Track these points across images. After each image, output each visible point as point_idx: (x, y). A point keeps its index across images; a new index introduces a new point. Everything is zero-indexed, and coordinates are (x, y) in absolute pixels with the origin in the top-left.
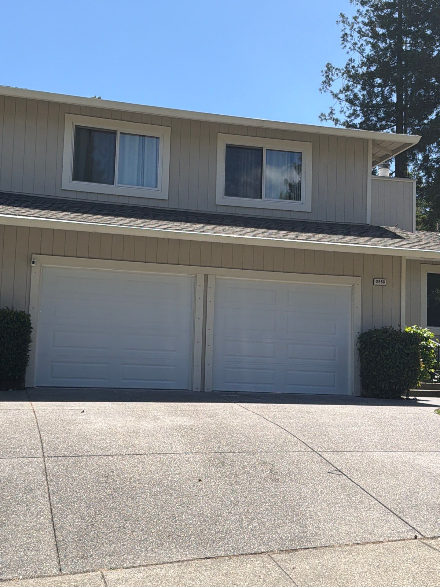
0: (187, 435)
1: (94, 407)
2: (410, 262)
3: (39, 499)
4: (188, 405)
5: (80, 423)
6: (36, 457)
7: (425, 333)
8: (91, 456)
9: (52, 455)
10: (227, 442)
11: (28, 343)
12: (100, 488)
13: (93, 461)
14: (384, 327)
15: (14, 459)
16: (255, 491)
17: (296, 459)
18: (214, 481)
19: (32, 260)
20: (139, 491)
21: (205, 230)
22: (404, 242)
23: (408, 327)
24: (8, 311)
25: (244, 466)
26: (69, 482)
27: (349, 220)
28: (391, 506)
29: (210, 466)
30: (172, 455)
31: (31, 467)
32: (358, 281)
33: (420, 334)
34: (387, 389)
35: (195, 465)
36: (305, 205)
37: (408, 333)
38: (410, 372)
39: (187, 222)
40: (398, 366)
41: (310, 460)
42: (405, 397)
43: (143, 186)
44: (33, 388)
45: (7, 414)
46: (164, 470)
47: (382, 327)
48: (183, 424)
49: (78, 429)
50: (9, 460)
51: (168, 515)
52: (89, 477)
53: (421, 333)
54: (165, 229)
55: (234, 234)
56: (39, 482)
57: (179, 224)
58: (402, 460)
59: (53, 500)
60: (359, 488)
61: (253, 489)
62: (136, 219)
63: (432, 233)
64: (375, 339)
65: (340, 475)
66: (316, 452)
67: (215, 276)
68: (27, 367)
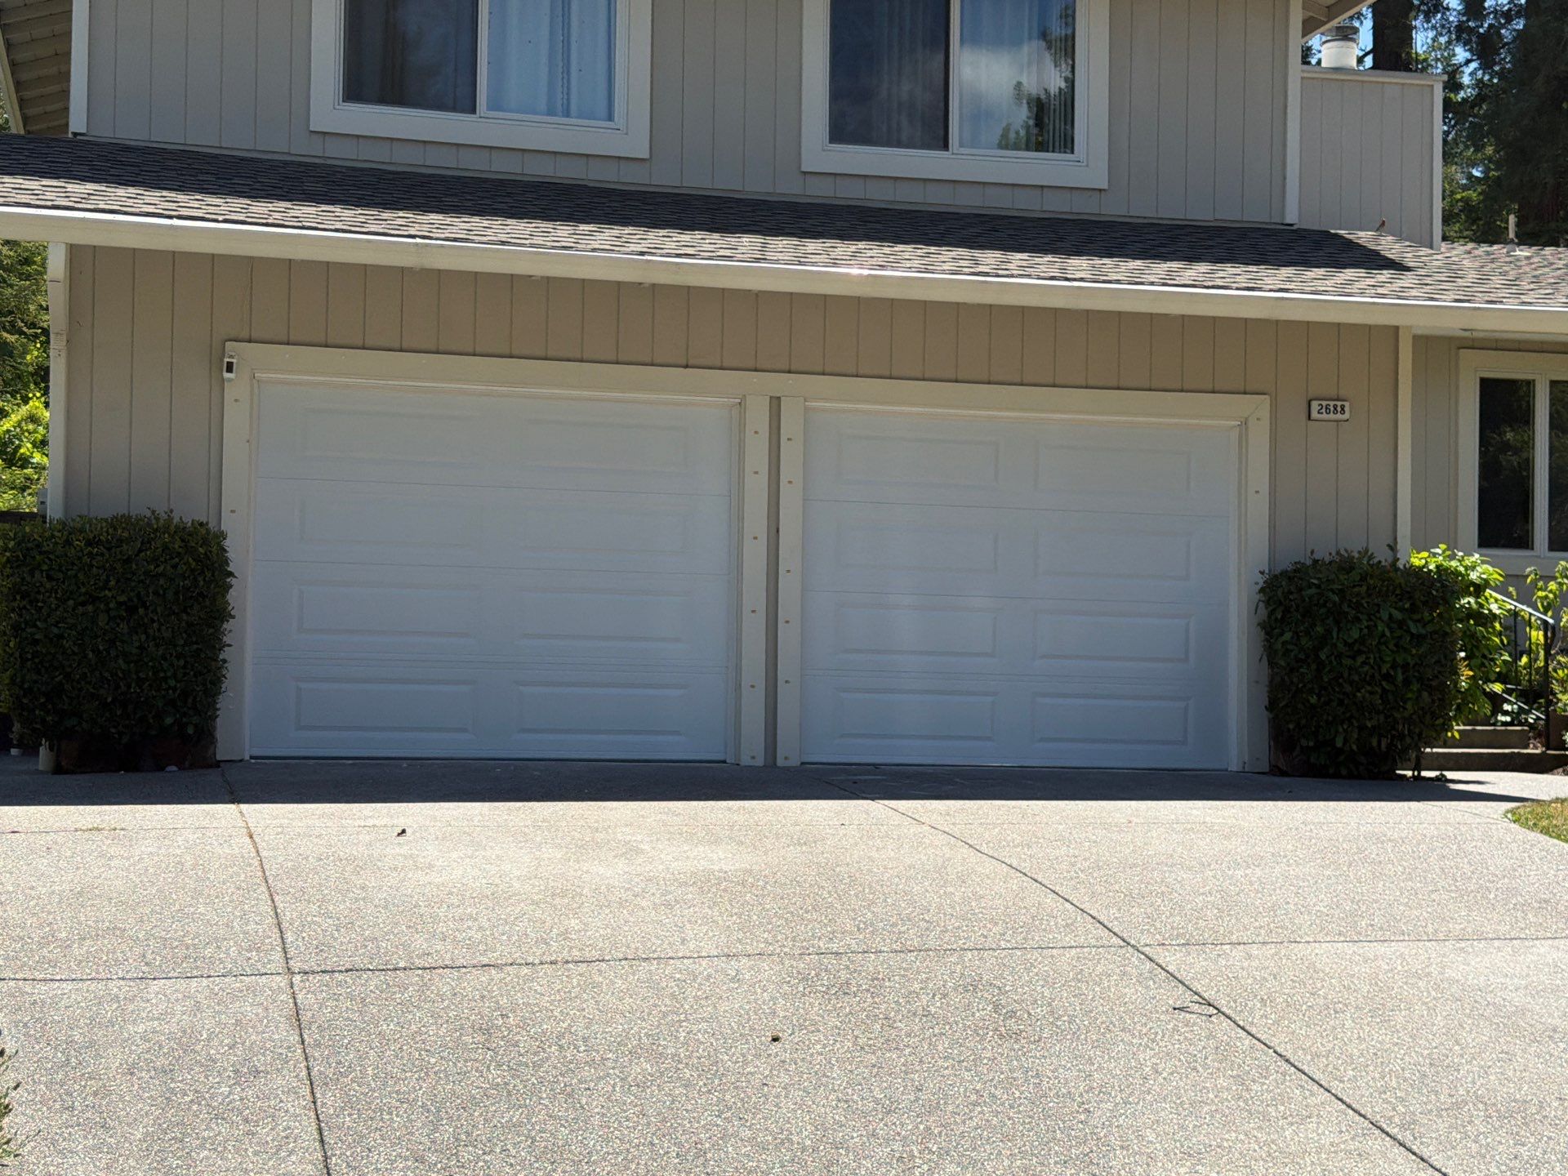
0: (730, 901)
1: (435, 818)
2: (1426, 344)
3: (281, 1101)
4: (729, 809)
5: (396, 869)
6: (266, 974)
7: (1473, 568)
8: (434, 968)
9: (316, 968)
10: (854, 919)
11: (222, 622)
12: (469, 1064)
13: (444, 983)
14: (1343, 552)
15: (199, 980)
16: (947, 1068)
17: (1072, 970)
18: (818, 1042)
19: (227, 360)
20: (588, 1072)
21: (770, 255)
22: (1408, 280)
23: (1418, 553)
24: (154, 521)
25: (910, 993)
26: (371, 1049)
27: (1229, 212)
28: (1376, 1108)
29: (804, 995)
30: (685, 961)
31: (252, 1005)
32: (1258, 408)
33: (1457, 573)
34: (1354, 747)
35: (759, 991)
36: (1087, 166)
37: (1418, 573)
38: (1425, 694)
39: (712, 230)
40: (1387, 677)
41: (1118, 971)
42: (1409, 773)
43: (567, 114)
44: (241, 761)
45: (167, 842)
46: (664, 1009)
47: (1338, 553)
48: (717, 868)
49: (391, 887)
50: (182, 984)
51: (680, 1145)
52: (431, 1033)
53: (1462, 569)
54: (642, 253)
55: (861, 266)
56: (280, 1051)
57: (686, 237)
58: (1406, 968)
59: (324, 1104)
60: (1274, 1054)
61: (940, 1063)
62: (550, 225)
63: (1496, 247)
64: (1313, 591)
65: (1210, 1016)
66: (1133, 946)
67: (805, 401)
68: (220, 697)
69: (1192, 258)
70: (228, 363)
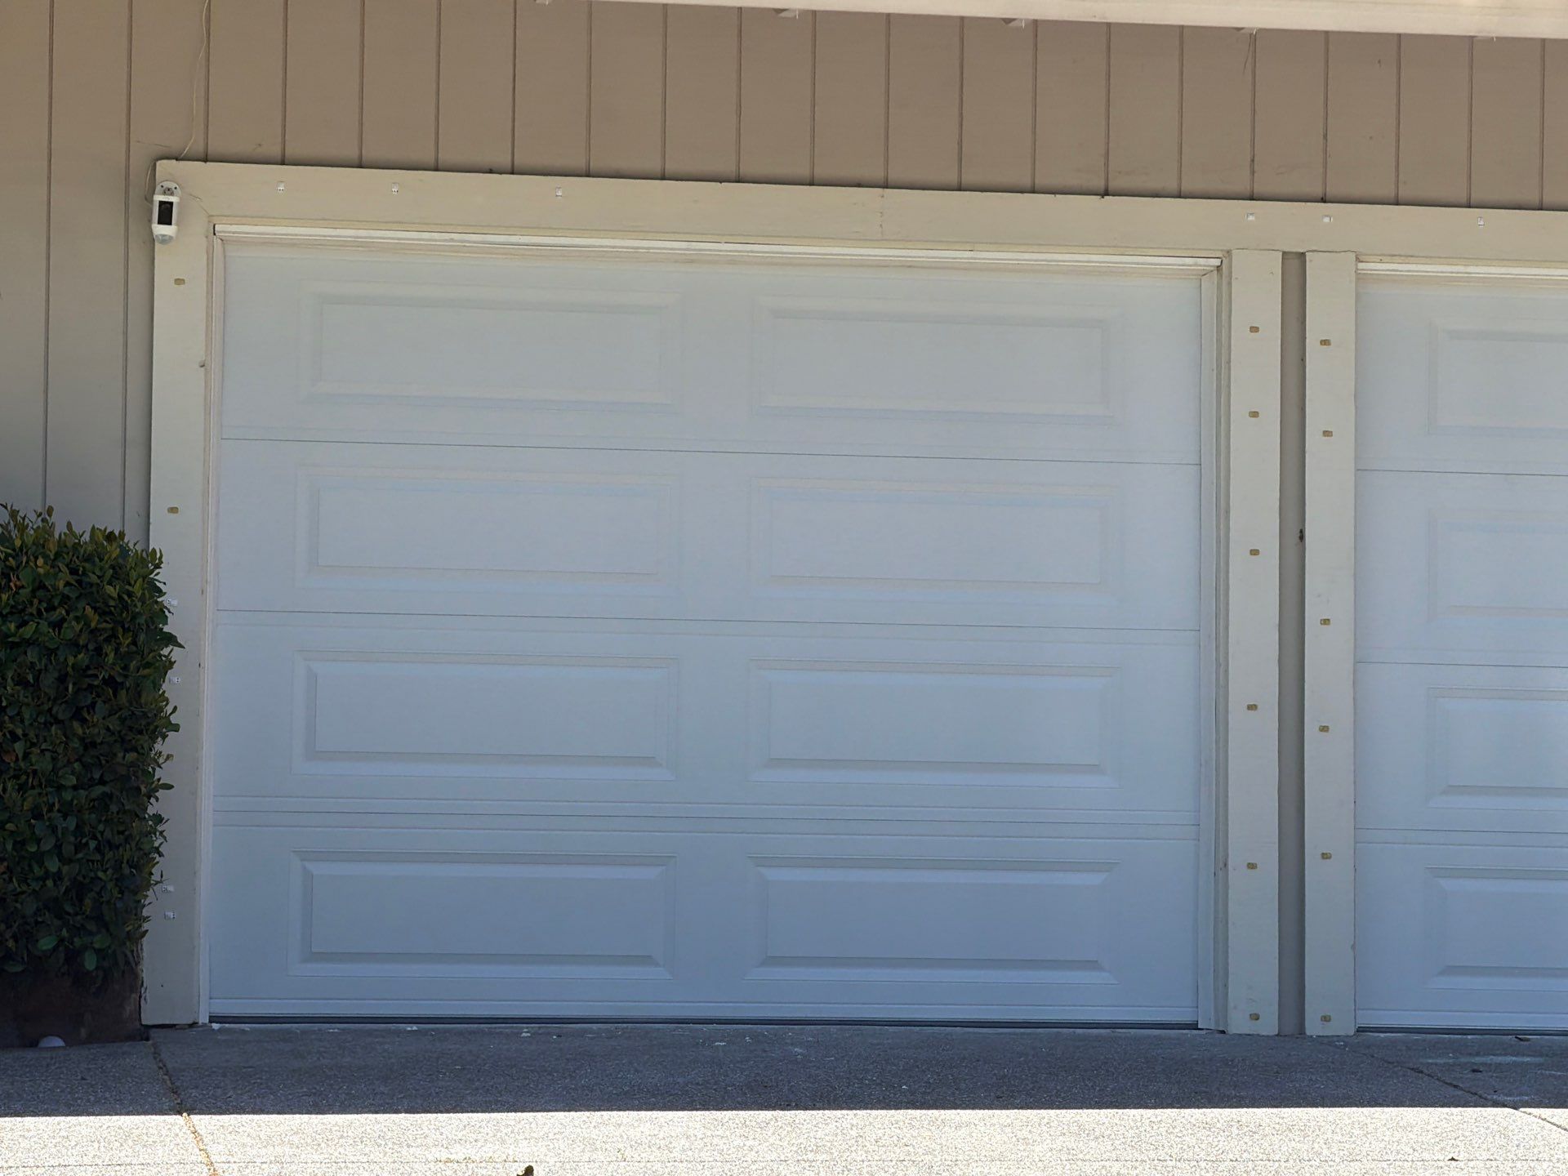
1: (588, 1142)
11: (154, 739)
19: (159, 198)
44: (193, 1025)
67: (1358, 260)
68: (150, 893)
70: (161, 203)
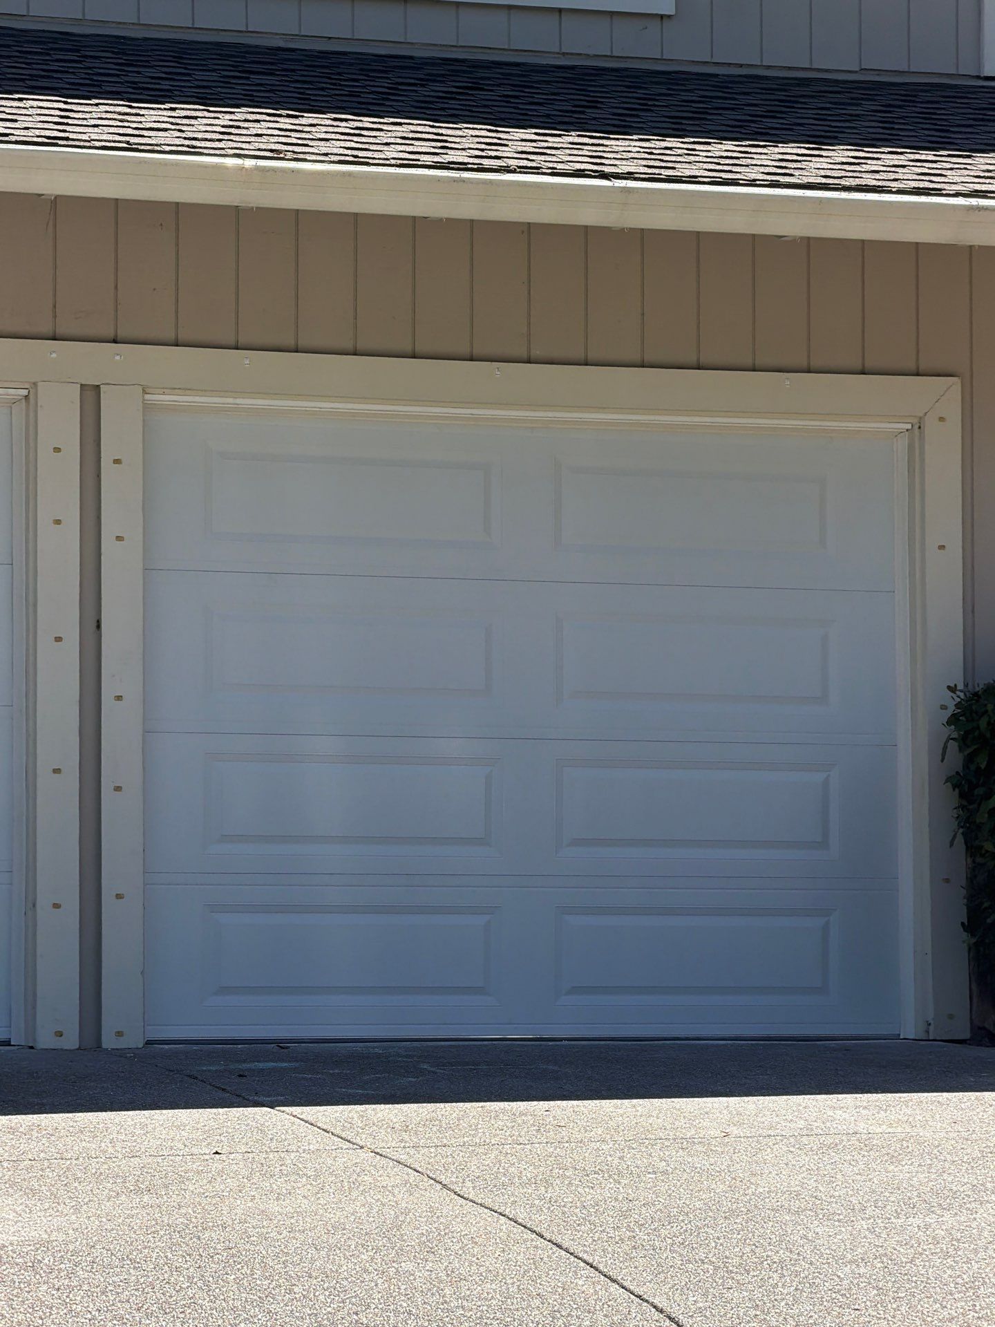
27: (886, 56)
32: (941, 401)
55: (239, 152)
67: (145, 392)
69: (821, 138)
